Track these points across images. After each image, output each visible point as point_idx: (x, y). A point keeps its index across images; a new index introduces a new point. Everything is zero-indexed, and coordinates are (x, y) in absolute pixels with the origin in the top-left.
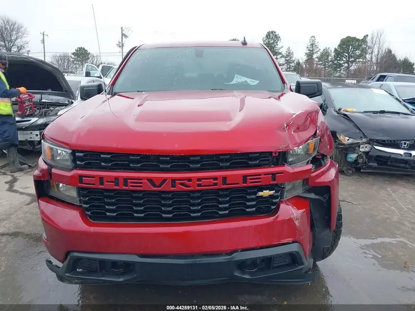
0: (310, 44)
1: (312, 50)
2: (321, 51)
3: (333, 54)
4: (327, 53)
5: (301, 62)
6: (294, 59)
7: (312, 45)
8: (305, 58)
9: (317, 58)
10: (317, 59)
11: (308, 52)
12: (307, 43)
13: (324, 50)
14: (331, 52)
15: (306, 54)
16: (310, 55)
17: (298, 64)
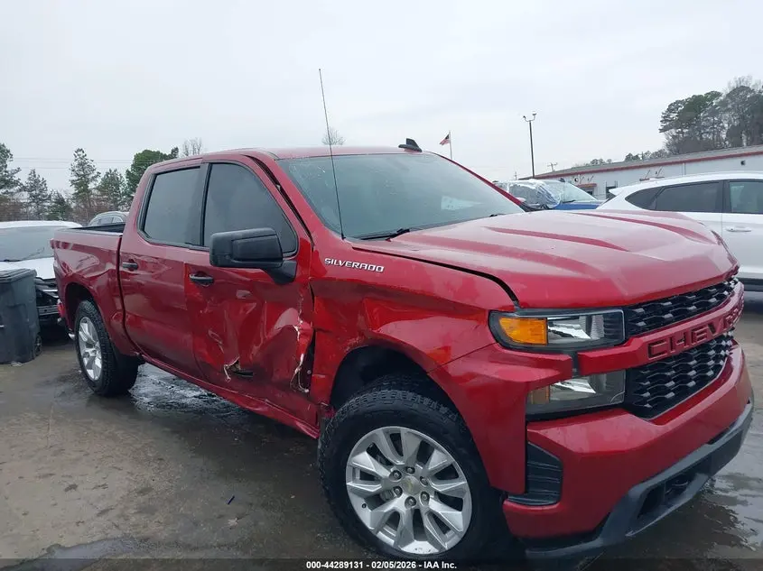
0: (76, 163)
1: (84, 176)
2: (102, 176)
3: (126, 181)
4: (113, 179)
5: (64, 196)
6: (49, 193)
7: (81, 164)
8: (73, 190)
9: (97, 188)
10: (96, 192)
11: (75, 178)
12: (71, 161)
13: (107, 174)
14: (121, 177)
15: (73, 181)
16: (81, 183)
17: (60, 201)
